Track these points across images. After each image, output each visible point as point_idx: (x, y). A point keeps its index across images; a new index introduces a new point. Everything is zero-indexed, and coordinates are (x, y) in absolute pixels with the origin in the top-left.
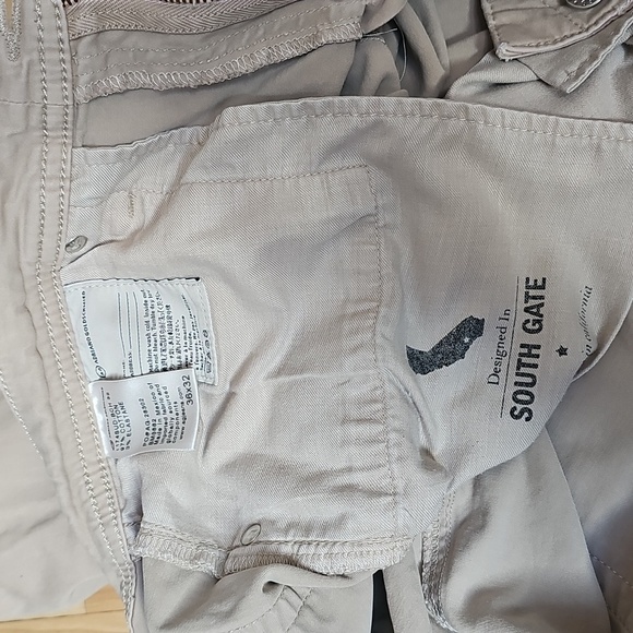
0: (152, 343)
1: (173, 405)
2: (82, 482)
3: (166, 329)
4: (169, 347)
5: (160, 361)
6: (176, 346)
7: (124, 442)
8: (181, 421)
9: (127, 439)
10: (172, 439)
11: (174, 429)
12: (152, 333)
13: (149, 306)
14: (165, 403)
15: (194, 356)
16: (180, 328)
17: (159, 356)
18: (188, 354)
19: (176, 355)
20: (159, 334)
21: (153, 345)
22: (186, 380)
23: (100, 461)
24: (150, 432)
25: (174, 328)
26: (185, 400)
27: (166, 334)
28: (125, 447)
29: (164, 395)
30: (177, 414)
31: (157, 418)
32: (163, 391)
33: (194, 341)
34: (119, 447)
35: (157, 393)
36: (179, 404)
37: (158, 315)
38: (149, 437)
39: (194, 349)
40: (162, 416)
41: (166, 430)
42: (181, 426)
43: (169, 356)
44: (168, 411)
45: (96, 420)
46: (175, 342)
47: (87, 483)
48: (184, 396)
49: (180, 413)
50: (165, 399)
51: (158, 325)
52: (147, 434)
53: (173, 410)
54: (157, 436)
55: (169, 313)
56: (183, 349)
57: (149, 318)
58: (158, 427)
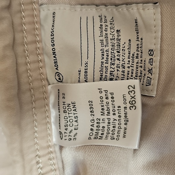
0: (105, 57)
1: (116, 108)
2: (34, 162)
3: (116, 48)
4: (117, 62)
5: (109, 72)
6: (121, 62)
7: (72, 134)
8: (123, 122)
9: (74, 132)
10: (115, 136)
11: (117, 129)
12: (106, 49)
13: (104, 29)
14: (110, 106)
15: (134, 72)
16: (126, 48)
17: (109, 68)
18: (130, 70)
19: (121, 69)
20: (110, 50)
21: (105, 59)
22: (131, 89)
23: (49, 146)
24: (95, 128)
25: (121, 48)
26: (128, 105)
27: (115, 51)
28: (72, 138)
29: (110, 99)
30: (120, 116)
31: (102, 117)
32: (110, 96)
33: (136, 60)
34: (67, 138)
35: (104, 97)
36: (122, 109)
37: (110, 37)
38: (94, 132)
39: (135, 66)
40: (105, 117)
41: (109, 128)
42: (123, 126)
43: (116, 69)
44: (112, 113)
45: (50, 114)
46: (121, 59)
47: (38, 163)
48: (128, 102)
49: (123, 115)
50: (110, 103)
51: (110, 44)
52: (92, 130)
53: (116, 112)
54: (100, 132)
55: (119, 36)
56: (126, 65)
57: (103, 38)
58: (101, 125)
